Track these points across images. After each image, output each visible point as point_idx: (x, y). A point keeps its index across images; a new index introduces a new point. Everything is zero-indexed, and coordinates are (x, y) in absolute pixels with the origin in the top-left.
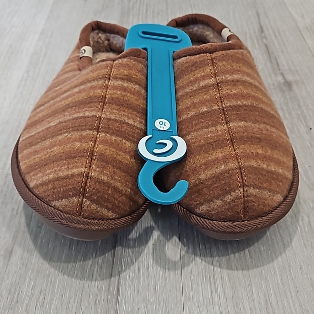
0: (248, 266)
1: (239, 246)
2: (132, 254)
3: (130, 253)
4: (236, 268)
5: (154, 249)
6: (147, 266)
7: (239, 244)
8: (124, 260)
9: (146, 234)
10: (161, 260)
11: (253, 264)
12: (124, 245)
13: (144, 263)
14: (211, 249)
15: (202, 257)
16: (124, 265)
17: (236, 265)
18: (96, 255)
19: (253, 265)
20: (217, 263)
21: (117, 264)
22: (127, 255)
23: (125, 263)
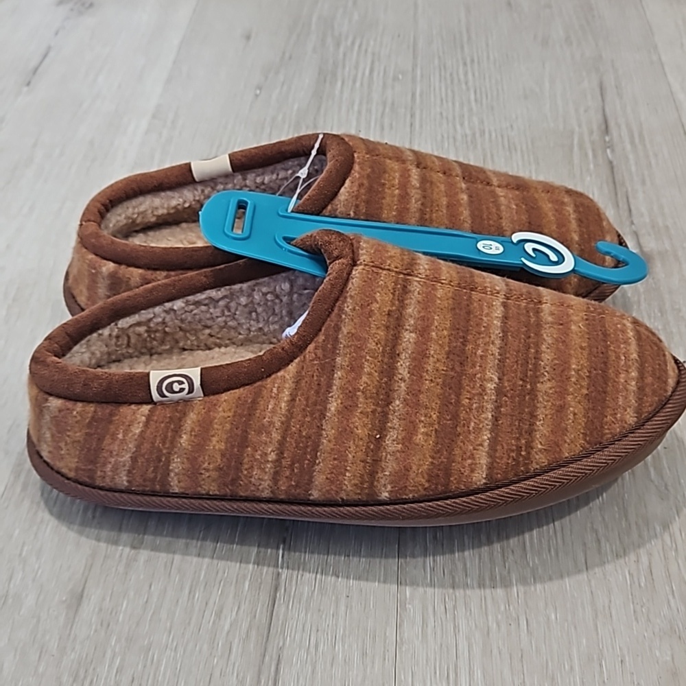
0: (522, 650)
2: (306, 614)
3: (302, 612)
4: (500, 653)
5: (347, 607)
6: (332, 640)
8: (290, 626)
9: (336, 575)
10: (358, 630)
11: (532, 647)
12: (292, 594)
13: (327, 634)
14: (456, 612)
16: (290, 636)
18: (237, 612)
19: (532, 650)
21: (277, 631)
22: (297, 616)
23: (291, 630)
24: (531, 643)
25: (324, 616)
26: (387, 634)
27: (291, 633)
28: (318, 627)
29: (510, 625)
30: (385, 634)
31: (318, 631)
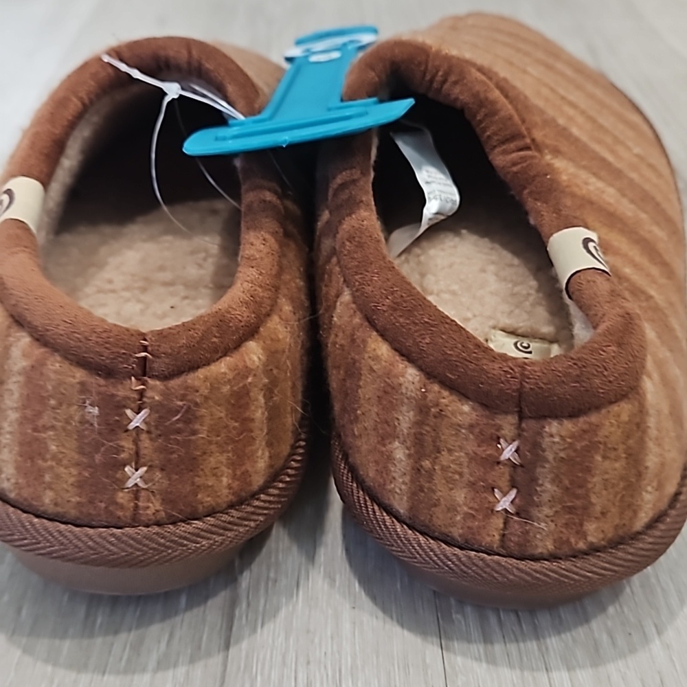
0: (659, 672)
1: (623, 612)
2: (287, 638)
3: (279, 635)
4: (623, 679)
5: (354, 623)
6: (334, 677)
7: (621, 606)
8: (261, 657)
9: (330, 577)
10: (378, 657)
11: (675, 666)
12: (261, 608)
13: (325, 667)
14: (536, 621)
15: (508, 645)
16: (262, 674)
17: (620, 671)
18: (169, 642)
19: (677, 671)
20: (561, 664)
21: (239, 668)
22: (270, 641)
23: (263, 665)
24: (672, 661)
25: (317, 640)
26: (428, 661)
27: (263, 668)
28: (308, 655)
29: (630, 634)
30: (424, 661)
31: (308, 663)
